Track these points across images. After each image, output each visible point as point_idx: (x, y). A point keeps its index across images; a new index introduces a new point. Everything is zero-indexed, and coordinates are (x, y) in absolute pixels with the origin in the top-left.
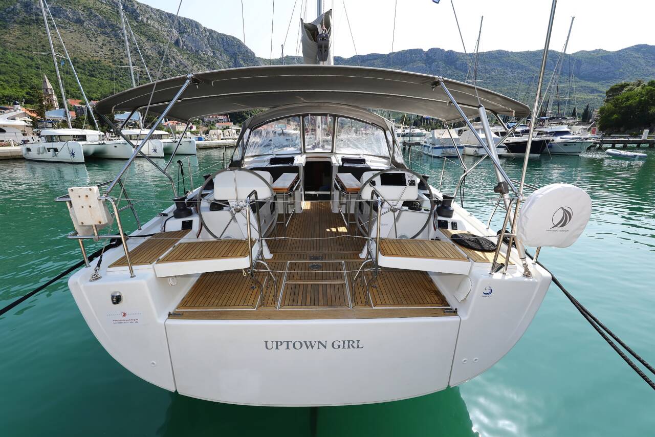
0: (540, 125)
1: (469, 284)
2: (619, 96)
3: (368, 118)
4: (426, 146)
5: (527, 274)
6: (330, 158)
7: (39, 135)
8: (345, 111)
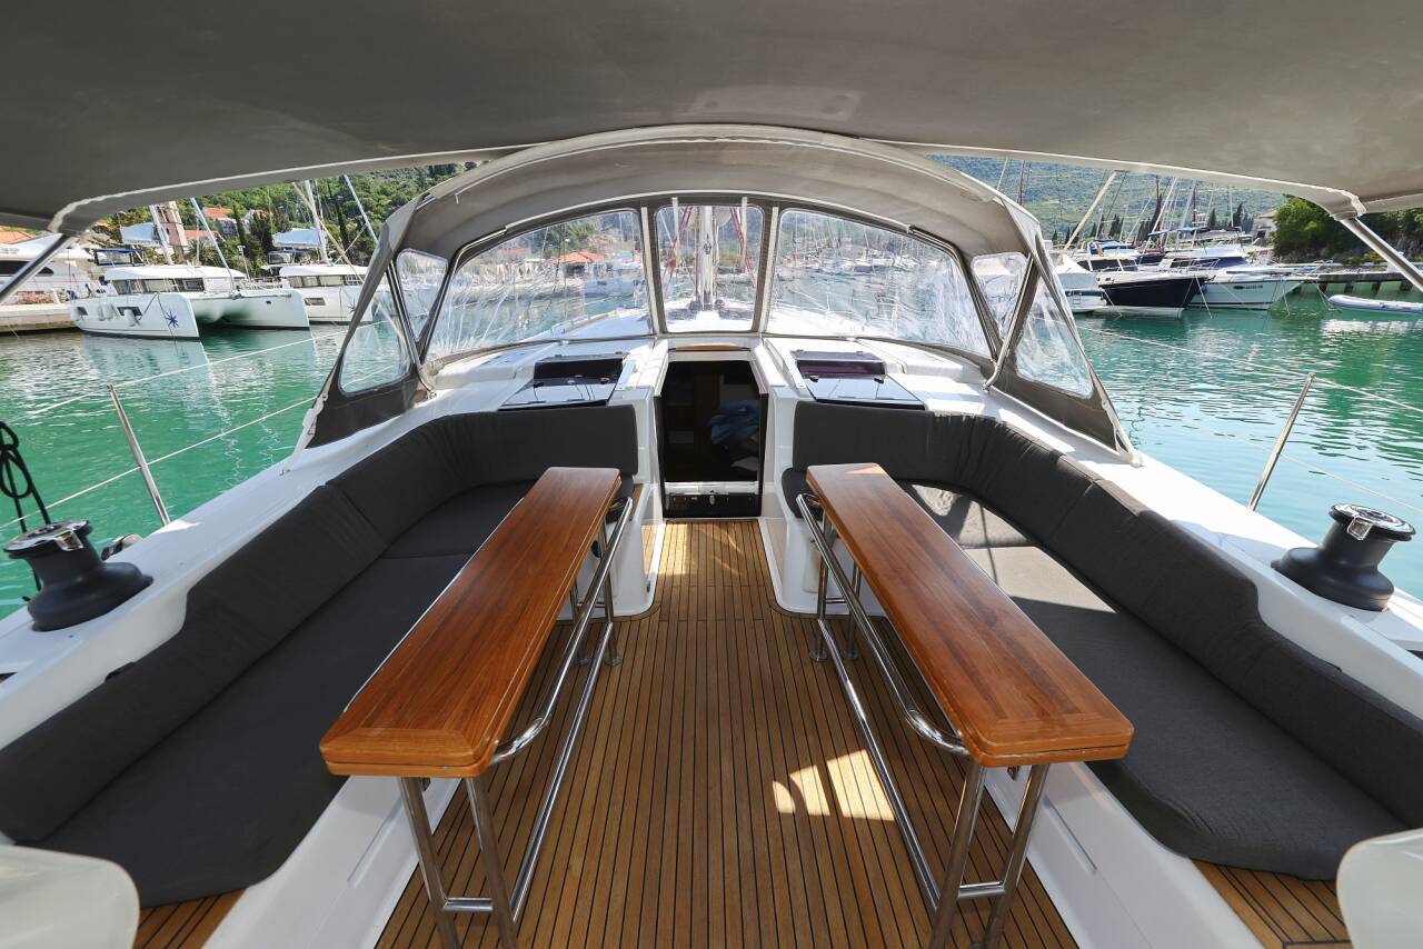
6: (748, 350)
7: (102, 279)
8: (822, 174)
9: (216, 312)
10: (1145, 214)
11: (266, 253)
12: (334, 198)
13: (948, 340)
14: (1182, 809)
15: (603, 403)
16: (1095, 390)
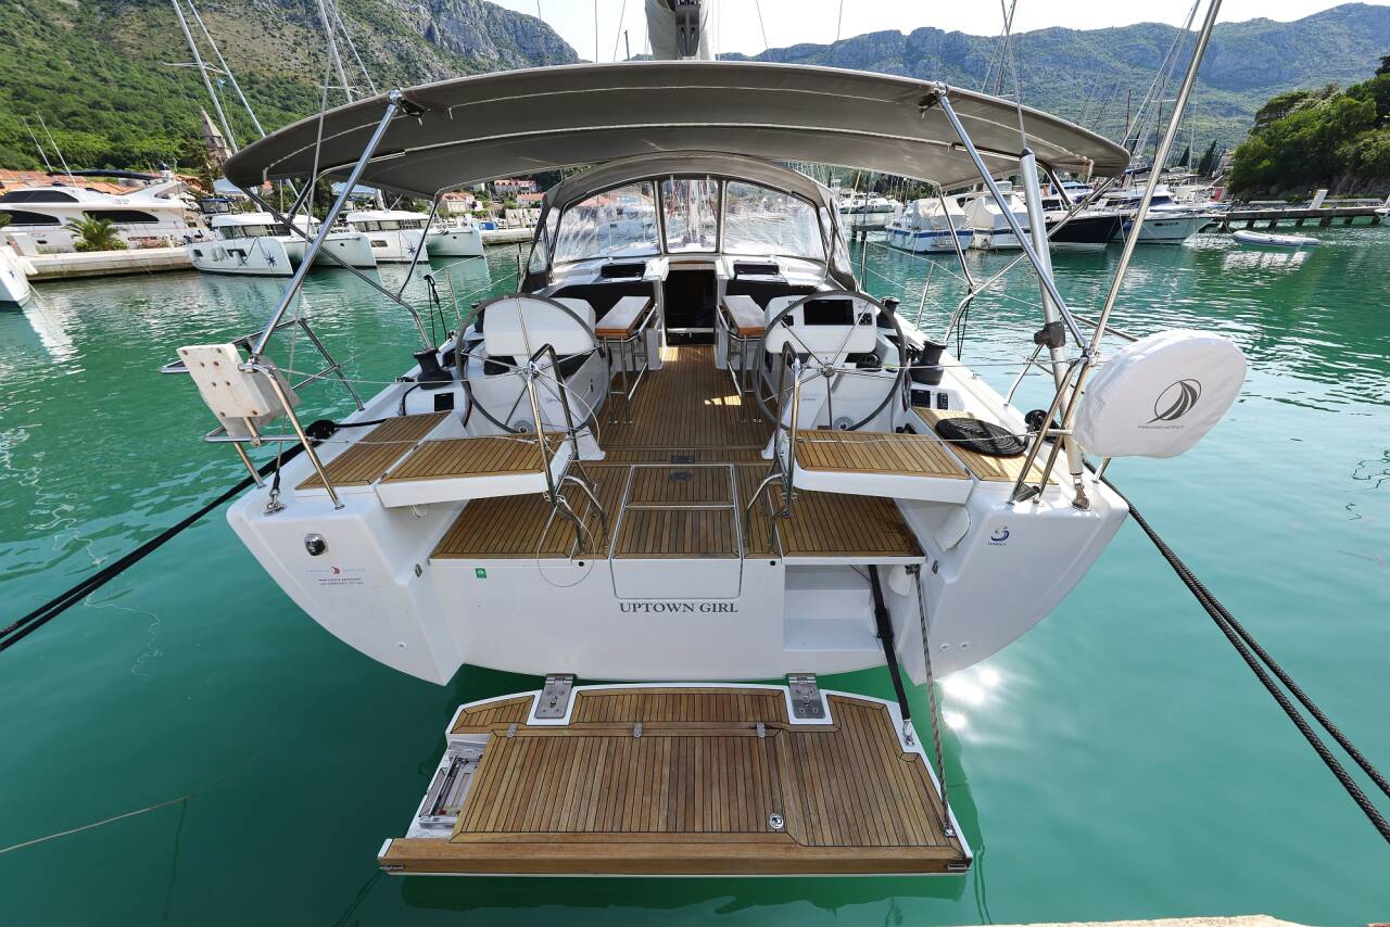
0: (1116, 185)
1: (964, 520)
2: (1282, 122)
3: (786, 181)
4: (901, 233)
5: (1081, 503)
6: (713, 262)
7: (210, 226)
11: (331, 202)
15: (639, 281)
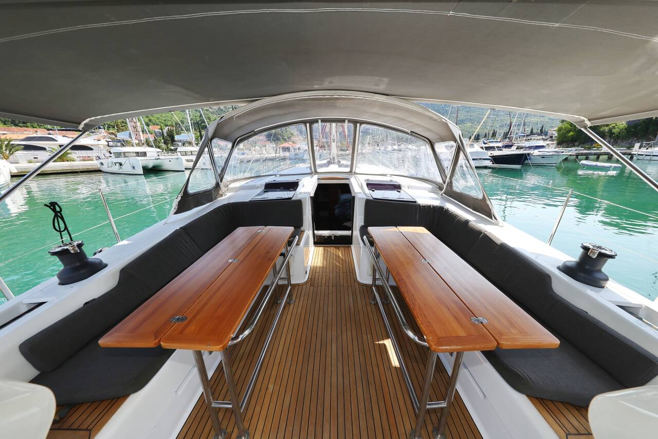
6: (348, 179)
7: (110, 152)
8: (376, 110)
9: (150, 165)
10: (506, 129)
11: (172, 143)
12: (198, 123)
13: (426, 176)
14: (521, 373)
15: (290, 198)
16: (484, 195)
